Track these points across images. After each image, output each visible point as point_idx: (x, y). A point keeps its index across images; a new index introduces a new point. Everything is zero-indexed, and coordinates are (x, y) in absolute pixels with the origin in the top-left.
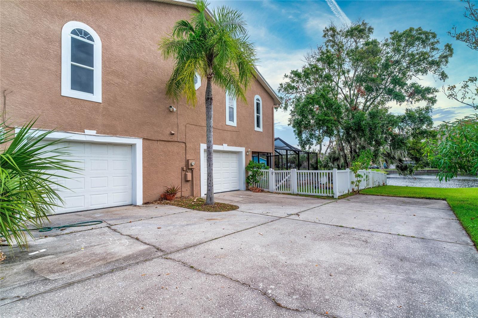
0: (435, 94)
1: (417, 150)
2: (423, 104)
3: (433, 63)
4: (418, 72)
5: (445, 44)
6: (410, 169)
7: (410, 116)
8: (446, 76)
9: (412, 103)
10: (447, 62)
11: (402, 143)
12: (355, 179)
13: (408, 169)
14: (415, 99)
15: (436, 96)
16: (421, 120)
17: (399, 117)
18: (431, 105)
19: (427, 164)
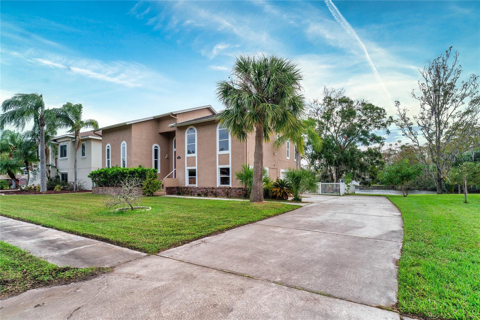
0: (384, 140)
1: (373, 172)
2: (377, 145)
3: (383, 125)
4: (376, 127)
5: (390, 116)
6: (369, 184)
7: (370, 152)
8: (390, 132)
9: (371, 145)
10: (390, 124)
11: (366, 168)
12: (346, 188)
13: (368, 184)
14: (373, 142)
15: (384, 141)
16: (376, 155)
17: (364, 152)
18: (381, 146)
19: (378, 181)
